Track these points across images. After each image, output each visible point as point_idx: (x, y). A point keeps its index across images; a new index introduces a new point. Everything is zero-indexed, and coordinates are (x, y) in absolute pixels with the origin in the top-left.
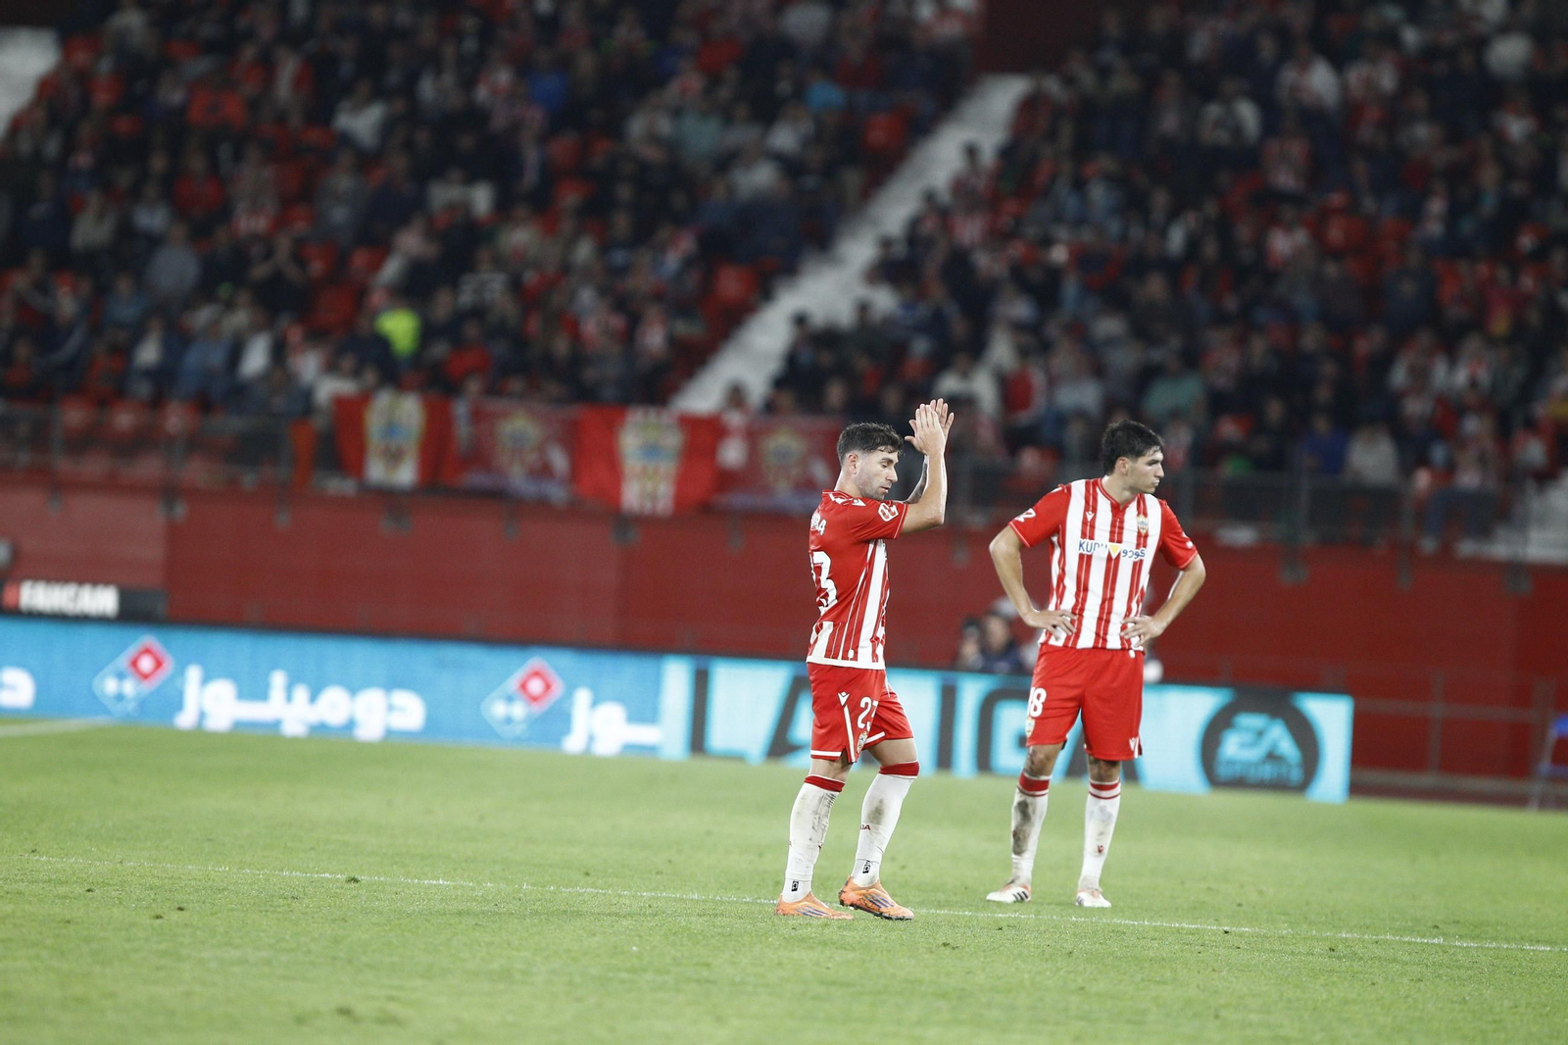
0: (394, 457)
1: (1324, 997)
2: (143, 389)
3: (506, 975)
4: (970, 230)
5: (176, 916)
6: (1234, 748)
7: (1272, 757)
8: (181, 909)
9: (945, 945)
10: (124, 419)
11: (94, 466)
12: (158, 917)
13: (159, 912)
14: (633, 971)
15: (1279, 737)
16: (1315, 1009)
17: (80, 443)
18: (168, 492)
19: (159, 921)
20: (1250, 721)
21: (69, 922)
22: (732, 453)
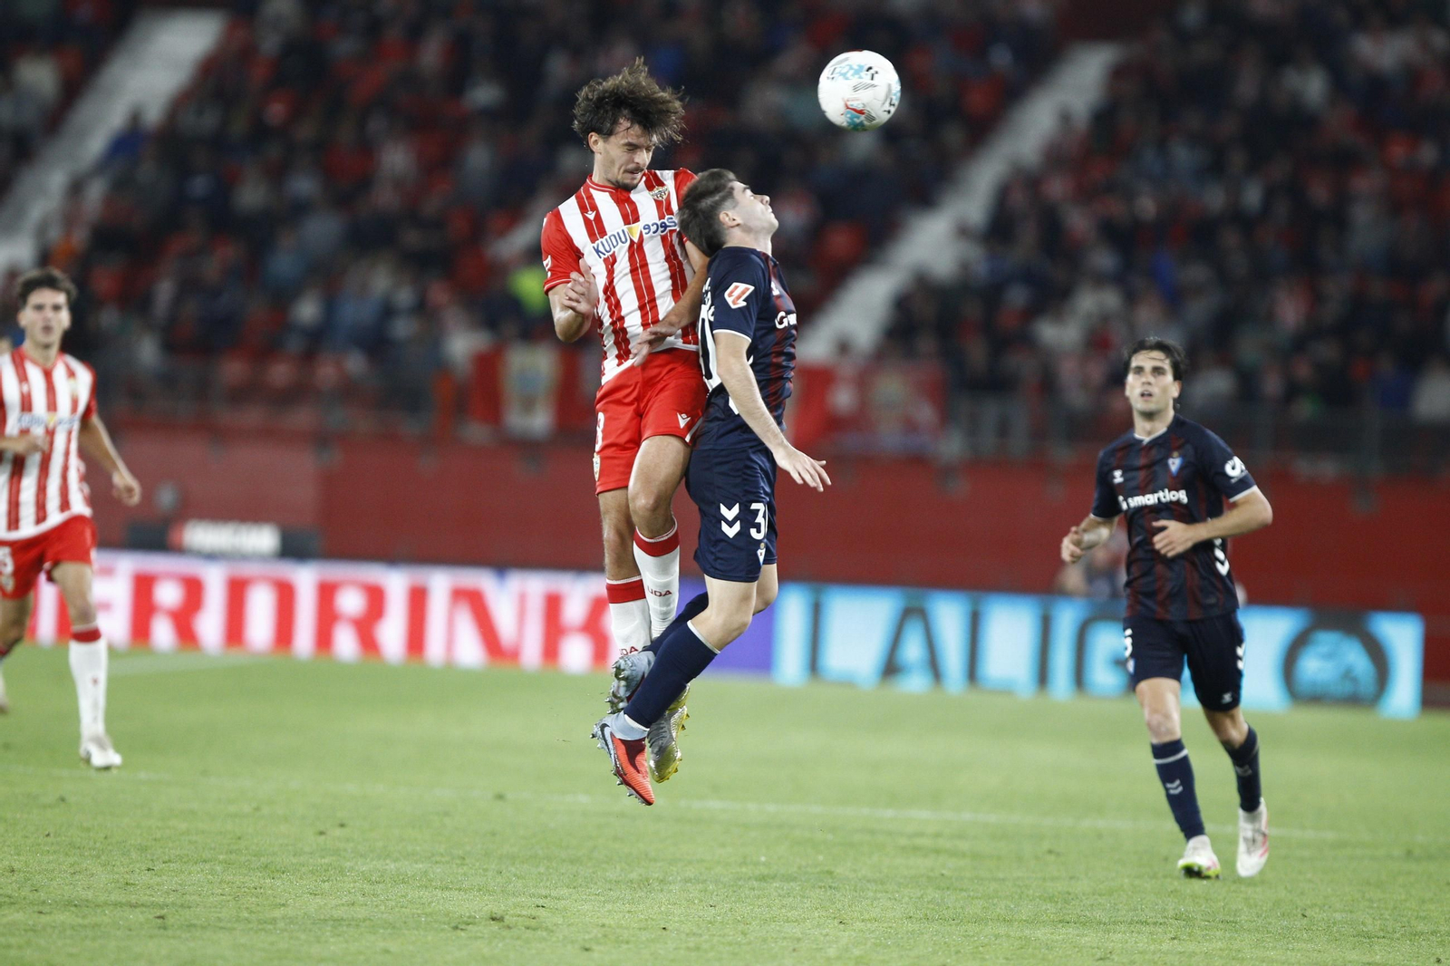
0: (528, 405)
1: (1403, 897)
2: (294, 345)
3: (644, 883)
4: (1057, 188)
5: (338, 832)
6: (1314, 667)
7: (1348, 675)
8: (342, 825)
9: (1050, 852)
10: (280, 373)
11: (252, 416)
12: (322, 833)
13: (322, 829)
14: (763, 878)
15: (1355, 657)
16: (1395, 908)
17: (241, 395)
18: (321, 439)
19: (323, 837)
20: (1327, 641)
21: (239, 838)
22: (843, 398)
